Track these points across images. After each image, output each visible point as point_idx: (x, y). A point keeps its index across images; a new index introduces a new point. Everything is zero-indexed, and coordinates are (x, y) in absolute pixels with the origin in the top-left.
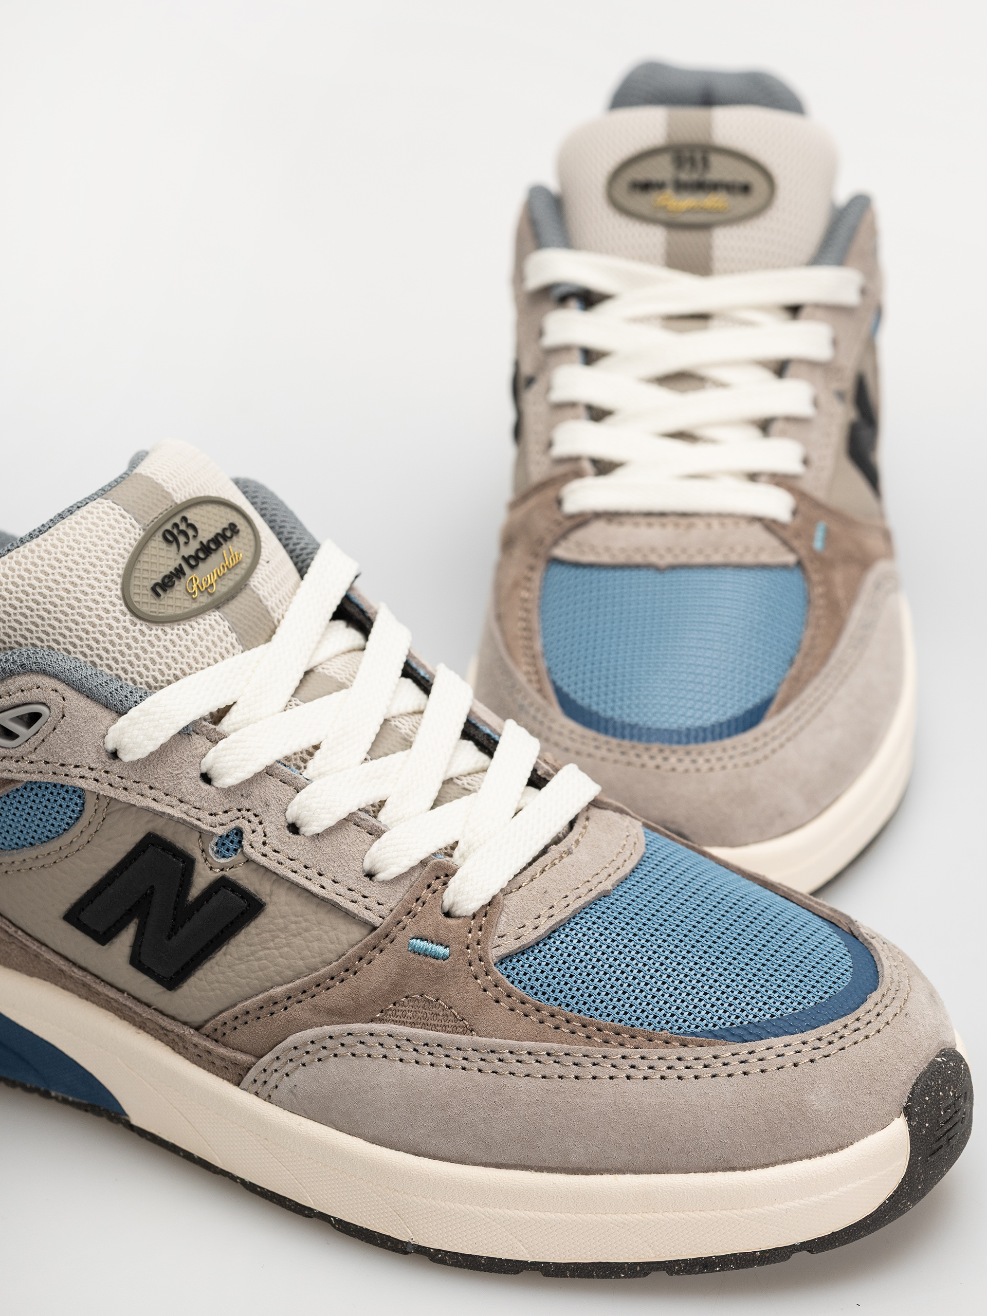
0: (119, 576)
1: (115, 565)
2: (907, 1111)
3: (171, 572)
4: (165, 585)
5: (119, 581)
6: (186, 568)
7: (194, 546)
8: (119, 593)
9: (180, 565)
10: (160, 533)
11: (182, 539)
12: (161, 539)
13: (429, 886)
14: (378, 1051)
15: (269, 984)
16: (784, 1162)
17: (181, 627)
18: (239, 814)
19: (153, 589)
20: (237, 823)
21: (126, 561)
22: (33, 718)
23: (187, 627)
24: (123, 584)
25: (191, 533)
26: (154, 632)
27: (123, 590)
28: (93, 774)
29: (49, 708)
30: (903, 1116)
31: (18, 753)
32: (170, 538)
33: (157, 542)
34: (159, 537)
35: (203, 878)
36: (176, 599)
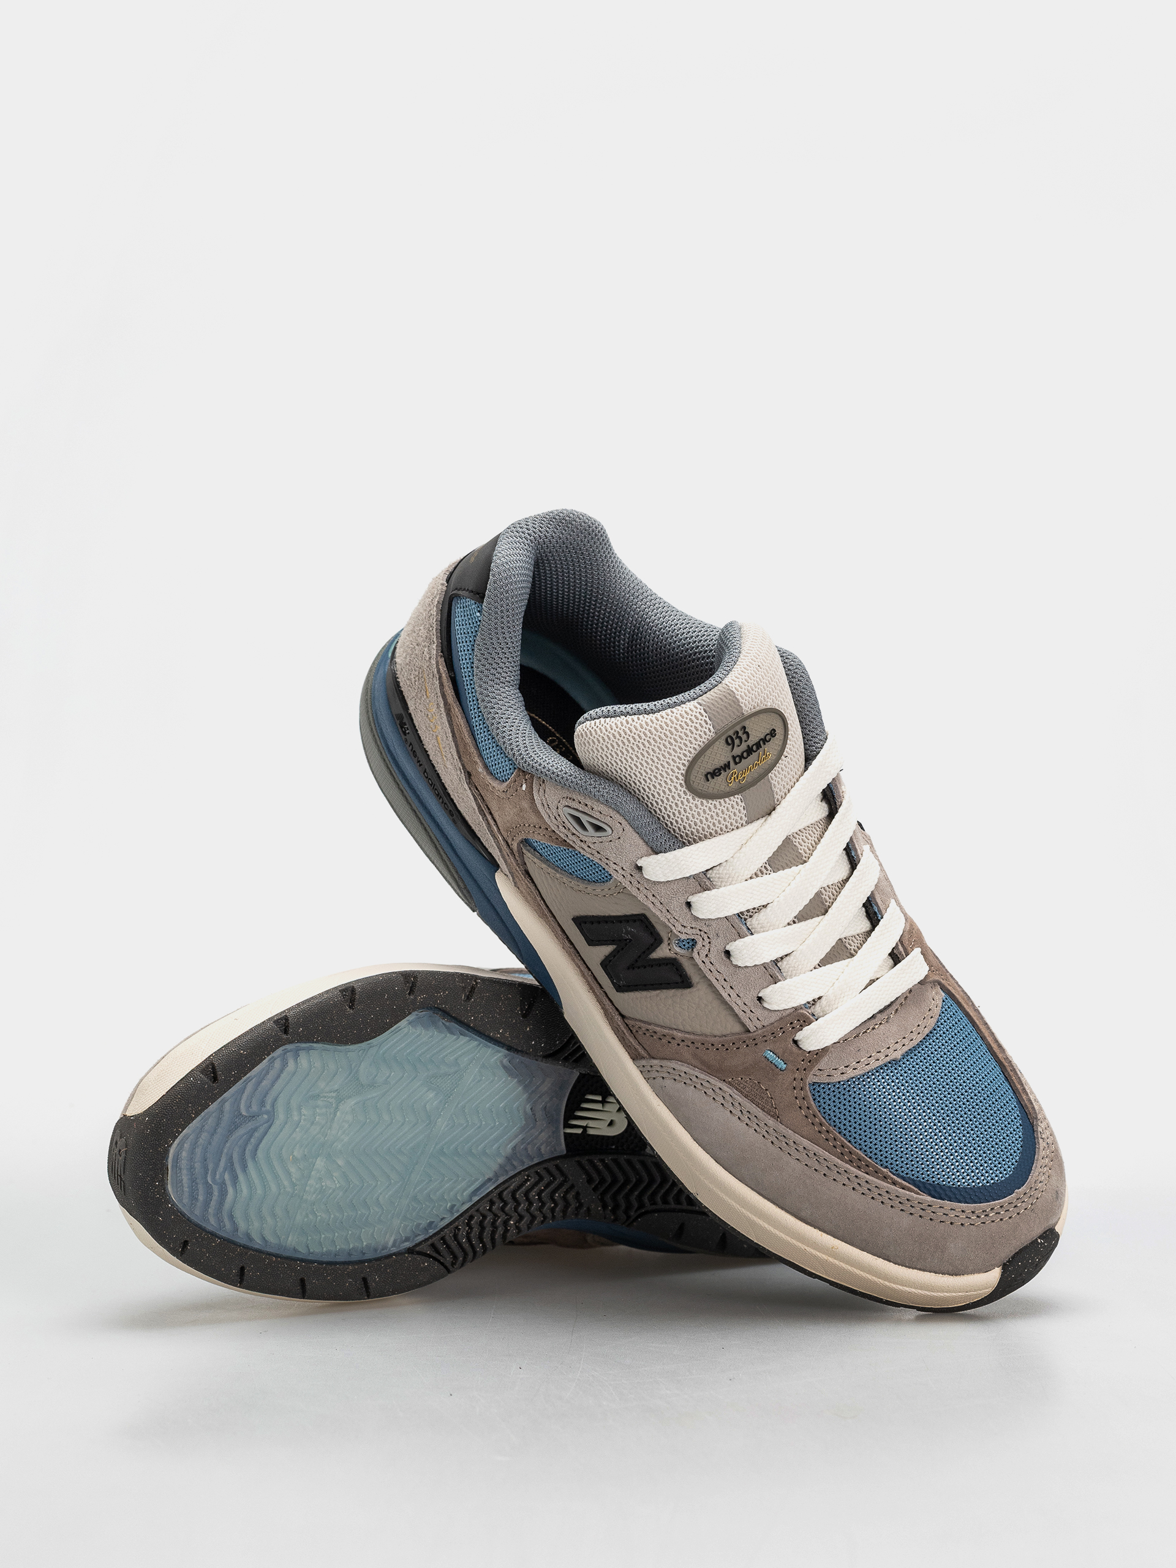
0: (688, 761)
1: (688, 754)
2: (1005, 1267)
3: (721, 767)
4: (715, 773)
5: (687, 764)
6: (732, 764)
7: (744, 746)
8: (684, 772)
9: (729, 762)
10: (724, 738)
11: (737, 742)
12: (724, 742)
13: (791, 1023)
14: (720, 1099)
15: (675, 1027)
16: (920, 1269)
17: (714, 802)
18: (699, 933)
19: (706, 776)
20: (695, 937)
21: (696, 752)
22: (598, 828)
23: (717, 804)
24: (689, 767)
25: (744, 737)
26: (696, 802)
27: (687, 771)
28: (623, 873)
29: (613, 831)
30: (1001, 1268)
31: (584, 839)
32: (730, 742)
33: (721, 744)
34: (722, 741)
35: (662, 952)
36: (719, 783)
